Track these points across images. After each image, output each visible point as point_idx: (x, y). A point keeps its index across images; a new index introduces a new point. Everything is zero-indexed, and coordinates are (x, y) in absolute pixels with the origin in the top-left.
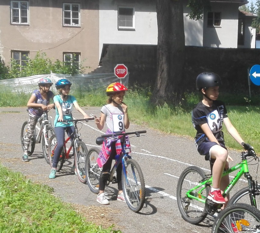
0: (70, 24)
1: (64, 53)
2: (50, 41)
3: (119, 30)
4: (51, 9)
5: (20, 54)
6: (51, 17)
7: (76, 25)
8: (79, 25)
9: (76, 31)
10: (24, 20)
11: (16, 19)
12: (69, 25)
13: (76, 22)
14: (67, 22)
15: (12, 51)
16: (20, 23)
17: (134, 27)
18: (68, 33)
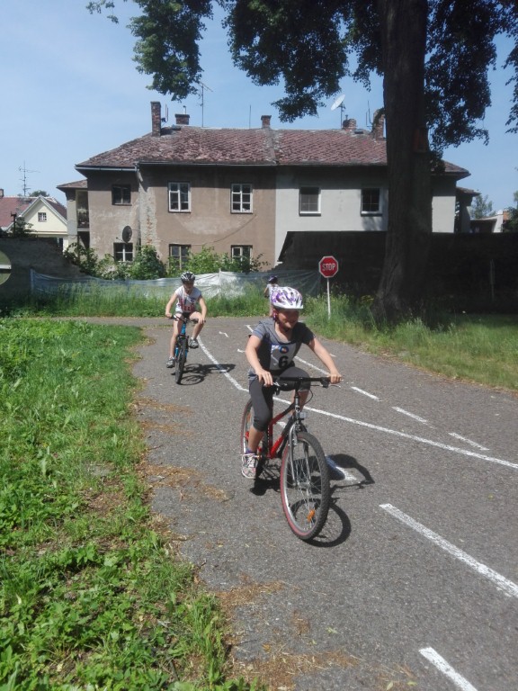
0: (239, 209)
1: (232, 246)
2: (215, 232)
3: (301, 215)
4: (217, 190)
5: (180, 248)
6: (217, 202)
7: (247, 211)
8: (251, 211)
9: (247, 218)
10: (185, 206)
11: (174, 206)
12: (238, 211)
13: (247, 207)
14: (236, 207)
15: (170, 245)
16: (179, 210)
17: (319, 212)
18: (237, 222)
